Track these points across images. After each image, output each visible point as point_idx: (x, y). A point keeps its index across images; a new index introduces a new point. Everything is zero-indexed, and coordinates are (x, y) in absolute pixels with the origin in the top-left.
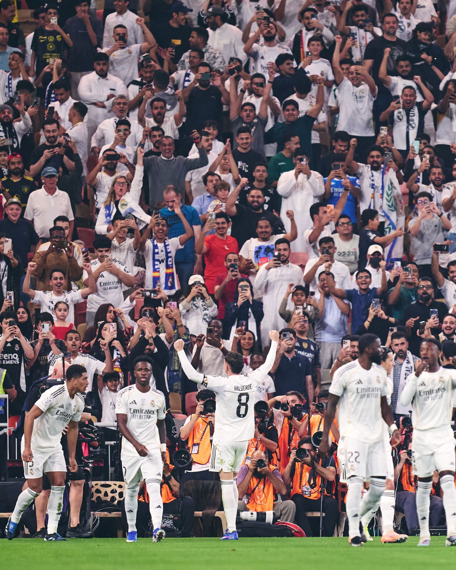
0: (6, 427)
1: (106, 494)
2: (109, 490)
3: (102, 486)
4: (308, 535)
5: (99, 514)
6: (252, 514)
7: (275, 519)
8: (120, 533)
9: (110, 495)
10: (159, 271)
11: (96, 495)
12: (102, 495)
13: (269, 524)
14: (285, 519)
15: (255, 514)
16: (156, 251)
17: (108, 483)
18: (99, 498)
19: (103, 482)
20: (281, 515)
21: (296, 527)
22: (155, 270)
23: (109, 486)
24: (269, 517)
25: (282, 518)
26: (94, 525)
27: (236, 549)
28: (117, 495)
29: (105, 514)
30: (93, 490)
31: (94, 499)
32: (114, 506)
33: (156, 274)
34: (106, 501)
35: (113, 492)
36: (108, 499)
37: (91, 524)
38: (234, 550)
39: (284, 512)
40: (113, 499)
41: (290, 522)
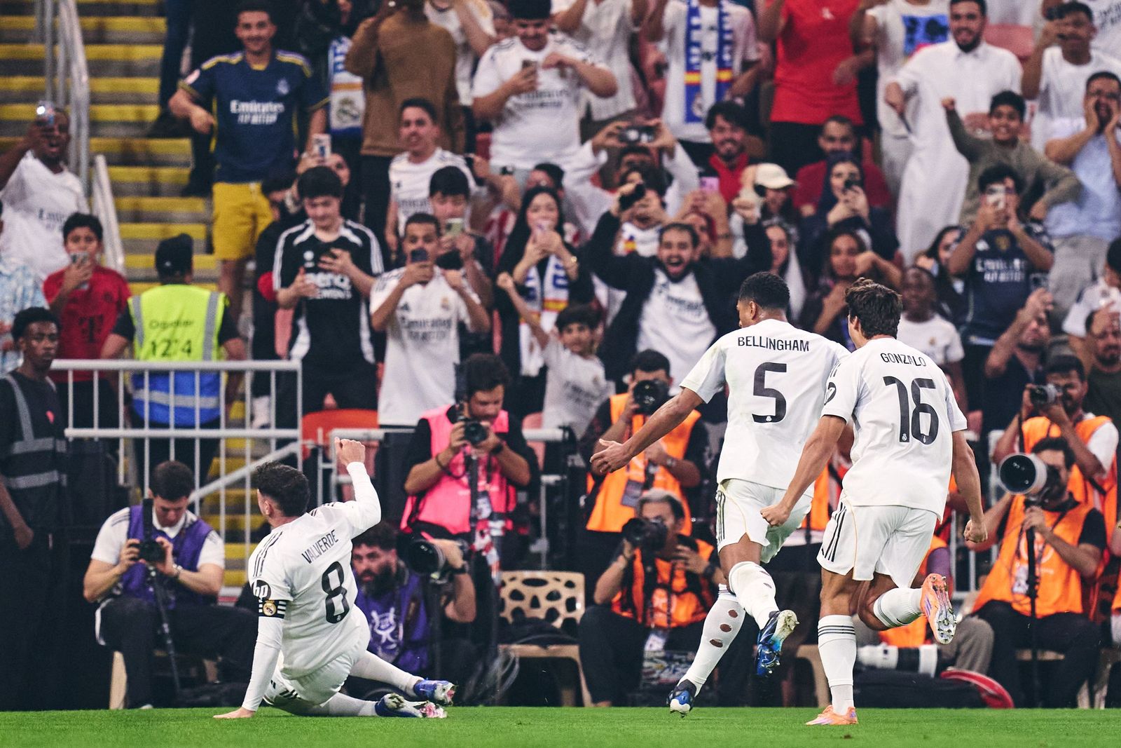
0: (294, 440)
1: (535, 603)
2: (542, 592)
3: (528, 582)
5: (518, 650)
6: (886, 652)
7: (942, 663)
8: (567, 694)
9: (546, 604)
10: (698, 72)
11: (511, 604)
12: (525, 605)
13: (926, 676)
14: (967, 664)
15: (893, 651)
16: (695, 21)
17: (540, 575)
18: (517, 612)
19: (528, 574)
20: (958, 653)
21: (991, 686)
22: (690, 68)
23: (541, 583)
24: (928, 658)
25: (959, 661)
26: (505, 678)
27: (852, 734)
28: (561, 606)
29: (533, 650)
30: (505, 593)
31: (507, 614)
32: (554, 630)
33: (693, 78)
34: (535, 620)
35: (553, 596)
36: (540, 613)
37: (500, 674)
38: (848, 737)
39: (965, 648)
40: (553, 614)
41: (980, 671)
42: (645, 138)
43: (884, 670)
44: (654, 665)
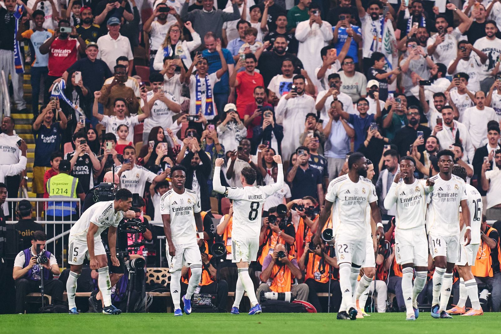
1: (158, 278)
2: (160, 275)
3: (155, 271)
4: (318, 312)
5: (152, 294)
6: (274, 294)
7: (293, 298)
8: (169, 309)
9: (161, 279)
10: (201, 100)
11: (150, 279)
12: (154, 279)
13: (288, 302)
14: (300, 299)
15: (276, 294)
16: (199, 84)
17: (159, 269)
18: (152, 281)
19: (155, 269)
20: (297, 295)
21: (309, 305)
22: (198, 100)
23: (160, 271)
24: (288, 296)
25: (298, 297)
26: (148, 303)
27: (261, 322)
28: (166, 279)
29: (157, 294)
30: (148, 275)
31: (148, 282)
32: (164, 287)
33: (199, 103)
34: (158, 284)
35: (163, 276)
36: (160, 282)
37: (146, 302)
38: (260, 323)
39: (299, 293)
40: (164, 282)
41: (305, 300)
42: (195, 119)
43: (273, 300)
44: (197, 299)
